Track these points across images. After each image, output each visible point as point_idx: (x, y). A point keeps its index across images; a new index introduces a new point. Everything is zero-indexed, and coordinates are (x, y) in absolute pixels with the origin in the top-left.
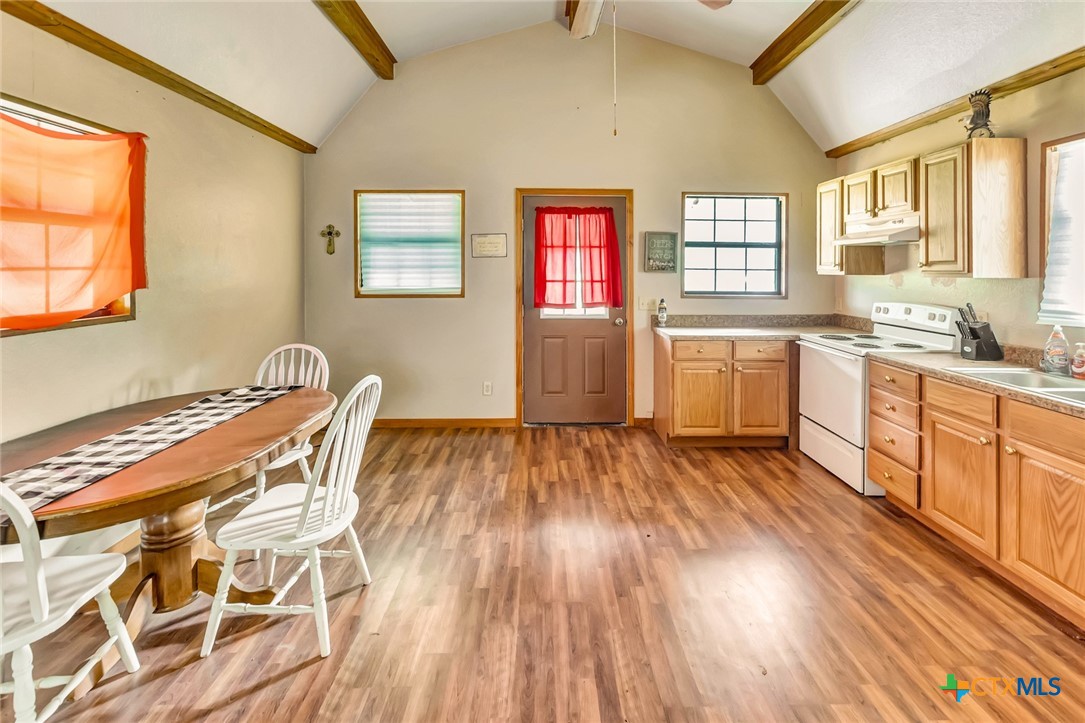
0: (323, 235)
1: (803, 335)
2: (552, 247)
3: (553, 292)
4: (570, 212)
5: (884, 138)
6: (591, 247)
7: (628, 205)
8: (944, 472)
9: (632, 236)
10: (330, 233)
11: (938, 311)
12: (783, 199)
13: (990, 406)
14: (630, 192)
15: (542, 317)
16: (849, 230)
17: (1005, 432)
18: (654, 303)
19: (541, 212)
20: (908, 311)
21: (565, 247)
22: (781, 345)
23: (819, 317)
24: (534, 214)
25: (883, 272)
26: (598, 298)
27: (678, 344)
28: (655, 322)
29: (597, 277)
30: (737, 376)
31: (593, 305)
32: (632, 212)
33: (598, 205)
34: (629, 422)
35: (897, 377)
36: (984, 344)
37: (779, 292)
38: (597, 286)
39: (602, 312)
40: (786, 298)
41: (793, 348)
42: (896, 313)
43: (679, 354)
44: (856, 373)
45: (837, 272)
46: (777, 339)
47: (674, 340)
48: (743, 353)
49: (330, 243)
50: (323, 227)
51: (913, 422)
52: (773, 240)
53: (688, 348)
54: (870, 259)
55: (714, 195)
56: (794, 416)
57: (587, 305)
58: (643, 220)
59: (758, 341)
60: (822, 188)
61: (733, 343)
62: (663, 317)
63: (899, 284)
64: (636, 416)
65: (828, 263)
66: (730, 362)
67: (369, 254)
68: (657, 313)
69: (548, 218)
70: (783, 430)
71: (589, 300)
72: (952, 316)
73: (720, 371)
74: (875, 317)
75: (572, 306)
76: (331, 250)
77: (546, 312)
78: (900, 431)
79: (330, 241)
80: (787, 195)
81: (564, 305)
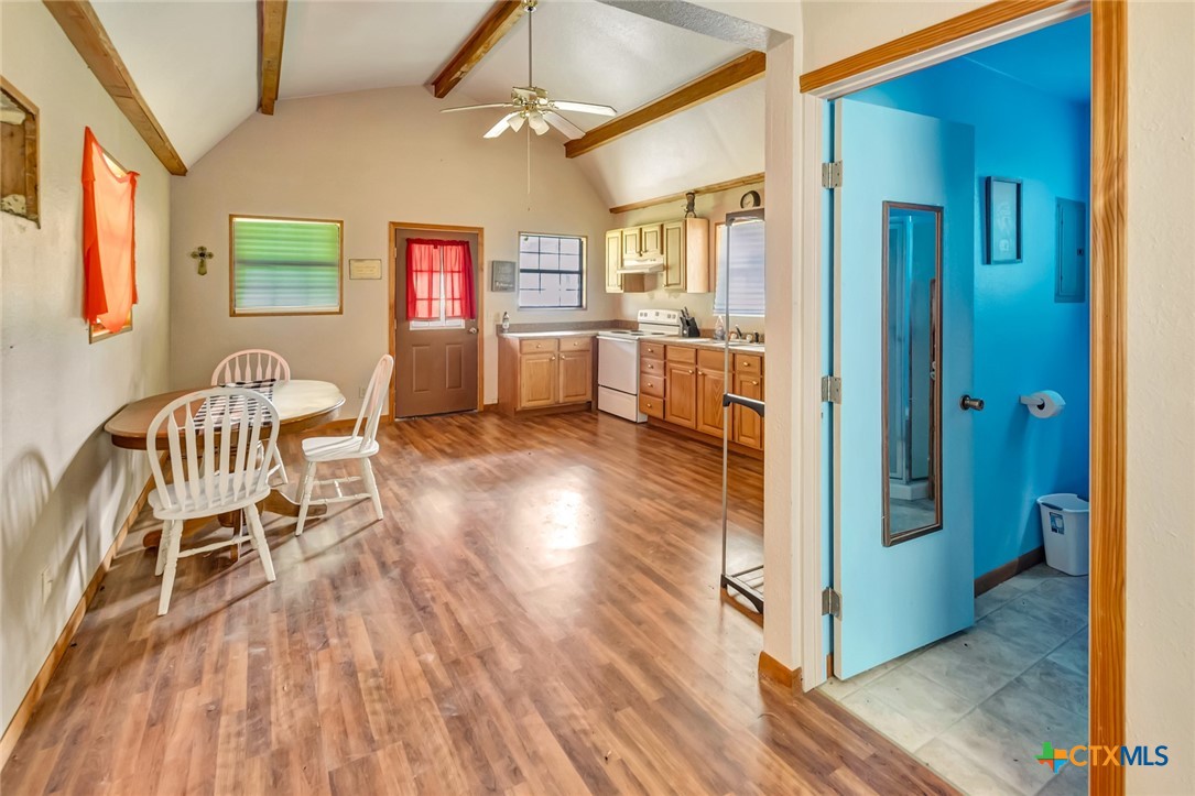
0: (194, 256)
1: (600, 332)
2: (421, 271)
3: (422, 307)
4: (436, 243)
5: (644, 206)
6: (452, 272)
7: (480, 239)
8: (676, 394)
9: (482, 264)
10: (202, 254)
11: (672, 313)
12: (584, 240)
13: (693, 355)
14: (481, 229)
15: (411, 329)
16: (626, 263)
17: (699, 367)
18: (498, 315)
19: (410, 242)
20: (657, 314)
21: (431, 271)
22: (588, 340)
23: (605, 322)
24: (405, 244)
25: (643, 291)
26: (458, 312)
27: (524, 342)
28: (500, 329)
29: (457, 295)
30: (562, 362)
31: (454, 317)
32: (483, 245)
33: (458, 239)
34: (480, 408)
35: (654, 349)
36: (691, 328)
37: (581, 306)
38: (457, 304)
39: (461, 323)
40: (586, 309)
41: (595, 341)
42: (651, 317)
43: (525, 350)
44: (633, 351)
45: (618, 290)
46: (585, 336)
47: (521, 340)
48: (566, 346)
49: (202, 264)
50: (194, 248)
51: (661, 372)
52: (577, 269)
53: (530, 345)
54: (636, 282)
55: (540, 235)
56: (595, 386)
57: (447, 318)
58: (490, 253)
59: (573, 339)
60: (610, 234)
61: (559, 339)
62: (506, 325)
63: (652, 298)
64: (485, 403)
65: (613, 285)
66: (557, 353)
67: (244, 275)
68: (501, 323)
69: (416, 248)
70: (589, 397)
71: (450, 314)
72: (678, 314)
73: (551, 360)
74: (640, 319)
75: (438, 319)
76: (203, 271)
77: (414, 325)
78: (655, 379)
79: (202, 262)
80: (586, 237)
81: (430, 318)
